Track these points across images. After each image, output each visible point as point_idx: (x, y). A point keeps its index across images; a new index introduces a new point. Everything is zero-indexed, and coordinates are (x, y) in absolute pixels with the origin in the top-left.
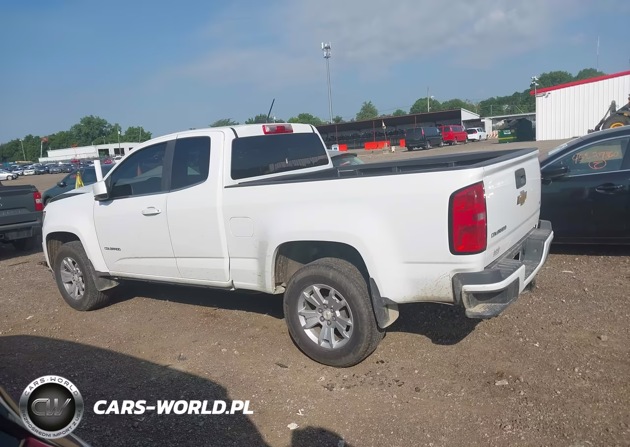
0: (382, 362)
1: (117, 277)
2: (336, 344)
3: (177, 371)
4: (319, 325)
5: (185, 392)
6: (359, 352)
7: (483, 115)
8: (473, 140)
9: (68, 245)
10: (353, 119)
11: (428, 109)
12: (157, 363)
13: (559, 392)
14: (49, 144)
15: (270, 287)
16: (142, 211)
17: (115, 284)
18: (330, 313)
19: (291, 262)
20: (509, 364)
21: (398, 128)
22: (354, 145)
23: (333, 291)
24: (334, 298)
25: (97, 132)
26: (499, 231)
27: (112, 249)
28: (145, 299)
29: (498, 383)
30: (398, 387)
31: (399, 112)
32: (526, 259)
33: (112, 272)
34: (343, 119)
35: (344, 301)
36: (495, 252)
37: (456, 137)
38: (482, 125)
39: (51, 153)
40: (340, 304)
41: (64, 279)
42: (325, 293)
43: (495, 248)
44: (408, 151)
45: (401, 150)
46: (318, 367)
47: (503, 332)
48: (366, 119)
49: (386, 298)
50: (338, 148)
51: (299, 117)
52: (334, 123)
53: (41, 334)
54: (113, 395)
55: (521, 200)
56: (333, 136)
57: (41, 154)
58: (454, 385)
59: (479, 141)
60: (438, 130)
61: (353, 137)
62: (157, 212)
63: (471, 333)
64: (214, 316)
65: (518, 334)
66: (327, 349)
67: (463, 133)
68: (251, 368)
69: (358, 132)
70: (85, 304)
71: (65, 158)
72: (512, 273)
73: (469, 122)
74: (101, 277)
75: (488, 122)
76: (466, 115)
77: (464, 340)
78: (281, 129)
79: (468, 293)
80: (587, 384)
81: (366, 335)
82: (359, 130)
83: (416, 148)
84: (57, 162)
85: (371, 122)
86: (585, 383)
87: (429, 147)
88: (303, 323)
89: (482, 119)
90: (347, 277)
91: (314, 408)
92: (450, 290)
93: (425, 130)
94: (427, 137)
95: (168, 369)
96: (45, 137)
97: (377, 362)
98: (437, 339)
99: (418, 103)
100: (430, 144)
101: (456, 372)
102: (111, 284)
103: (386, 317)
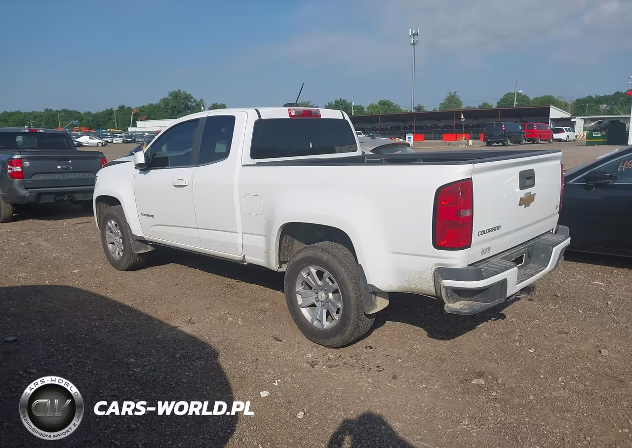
0: (371, 348)
1: (152, 242)
2: (326, 324)
3: (184, 332)
4: (313, 305)
5: (182, 351)
6: (346, 335)
7: (575, 115)
8: (560, 140)
9: (112, 208)
10: (436, 109)
11: (515, 104)
12: (168, 323)
13: (531, 398)
14: (139, 115)
15: (274, 265)
16: (173, 183)
17: (150, 249)
18: (324, 294)
19: (297, 243)
20: (496, 365)
21: (482, 121)
22: (433, 136)
23: (327, 274)
24: (327, 280)
25: (183, 106)
26: (489, 230)
27: (148, 215)
28: (178, 266)
29: (475, 382)
30: (377, 372)
31: (485, 104)
32: (533, 263)
33: (147, 237)
34: (424, 108)
35: (336, 283)
36: (483, 252)
37: (540, 136)
38: (573, 125)
39: (140, 124)
40: (332, 286)
41: (108, 240)
42: (320, 274)
43: (485, 246)
44: (487, 146)
45: (479, 144)
46: (311, 344)
47: (503, 335)
48: (449, 110)
49: (372, 285)
50: (412, 137)
51: (379, 104)
52: (414, 111)
53: (80, 287)
54: (121, 346)
55: (526, 201)
56: (411, 125)
57: (131, 123)
58: (431, 378)
59: (566, 141)
60: (520, 127)
61: (432, 127)
62: (184, 184)
63: (471, 332)
64: (234, 288)
65: (517, 338)
66: (319, 330)
67: (549, 132)
68: (248, 338)
69: (437, 123)
70: (123, 265)
71: (151, 129)
72: (497, 273)
73: (557, 121)
74: (138, 241)
75: (579, 122)
76: (555, 113)
77: (461, 337)
78: (308, 113)
79: (447, 288)
80: (566, 394)
81: (352, 319)
82: (439, 120)
83: (495, 144)
84: (144, 132)
85: (453, 112)
86: (564, 393)
87: (509, 144)
88: (300, 301)
89: (573, 118)
90: (340, 261)
91: (290, 380)
92: (432, 283)
93: (505, 125)
94: (508, 133)
95: (175, 330)
96: (136, 108)
97: (366, 348)
98: (432, 334)
99: (506, 97)
100: (510, 139)
101: (438, 366)
102: (146, 249)
103: (373, 305)
